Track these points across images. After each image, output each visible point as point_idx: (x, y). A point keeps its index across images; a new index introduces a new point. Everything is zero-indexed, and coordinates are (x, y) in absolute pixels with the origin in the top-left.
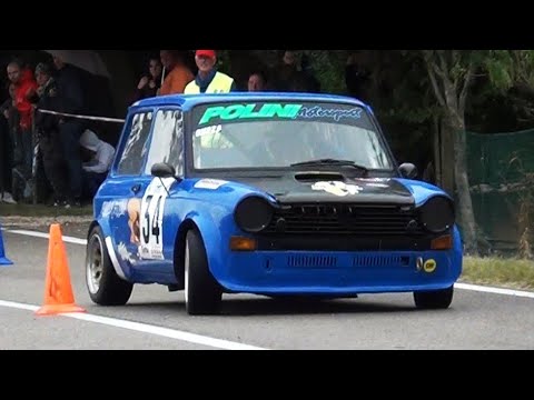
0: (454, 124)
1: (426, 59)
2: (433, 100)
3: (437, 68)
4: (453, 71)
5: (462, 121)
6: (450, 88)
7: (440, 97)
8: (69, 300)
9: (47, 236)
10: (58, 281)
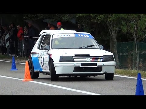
0: (114, 40)
1: (108, 26)
2: (110, 35)
3: (110, 28)
4: (114, 29)
5: (116, 39)
6: (113, 32)
9: (25, 64)
10: (27, 74)
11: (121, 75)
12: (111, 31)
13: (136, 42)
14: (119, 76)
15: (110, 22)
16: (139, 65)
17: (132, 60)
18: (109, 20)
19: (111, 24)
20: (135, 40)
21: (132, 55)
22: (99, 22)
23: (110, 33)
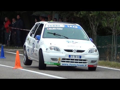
0: (94, 34)
1: (89, 21)
2: (90, 29)
3: (91, 23)
4: (95, 23)
5: (96, 33)
6: (94, 27)
7: (92, 28)
8: (20, 66)
9: (16, 54)
10: (18, 62)
11: (102, 66)
12: (92, 25)
13: (114, 36)
14: (100, 67)
15: (91, 17)
16: (116, 58)
17: (110, 53)
18: (90, 15)
19: (92, 19)
20: (114, 34)
21: (111, 48)
22: (81, 17)
23: (91, 27)
